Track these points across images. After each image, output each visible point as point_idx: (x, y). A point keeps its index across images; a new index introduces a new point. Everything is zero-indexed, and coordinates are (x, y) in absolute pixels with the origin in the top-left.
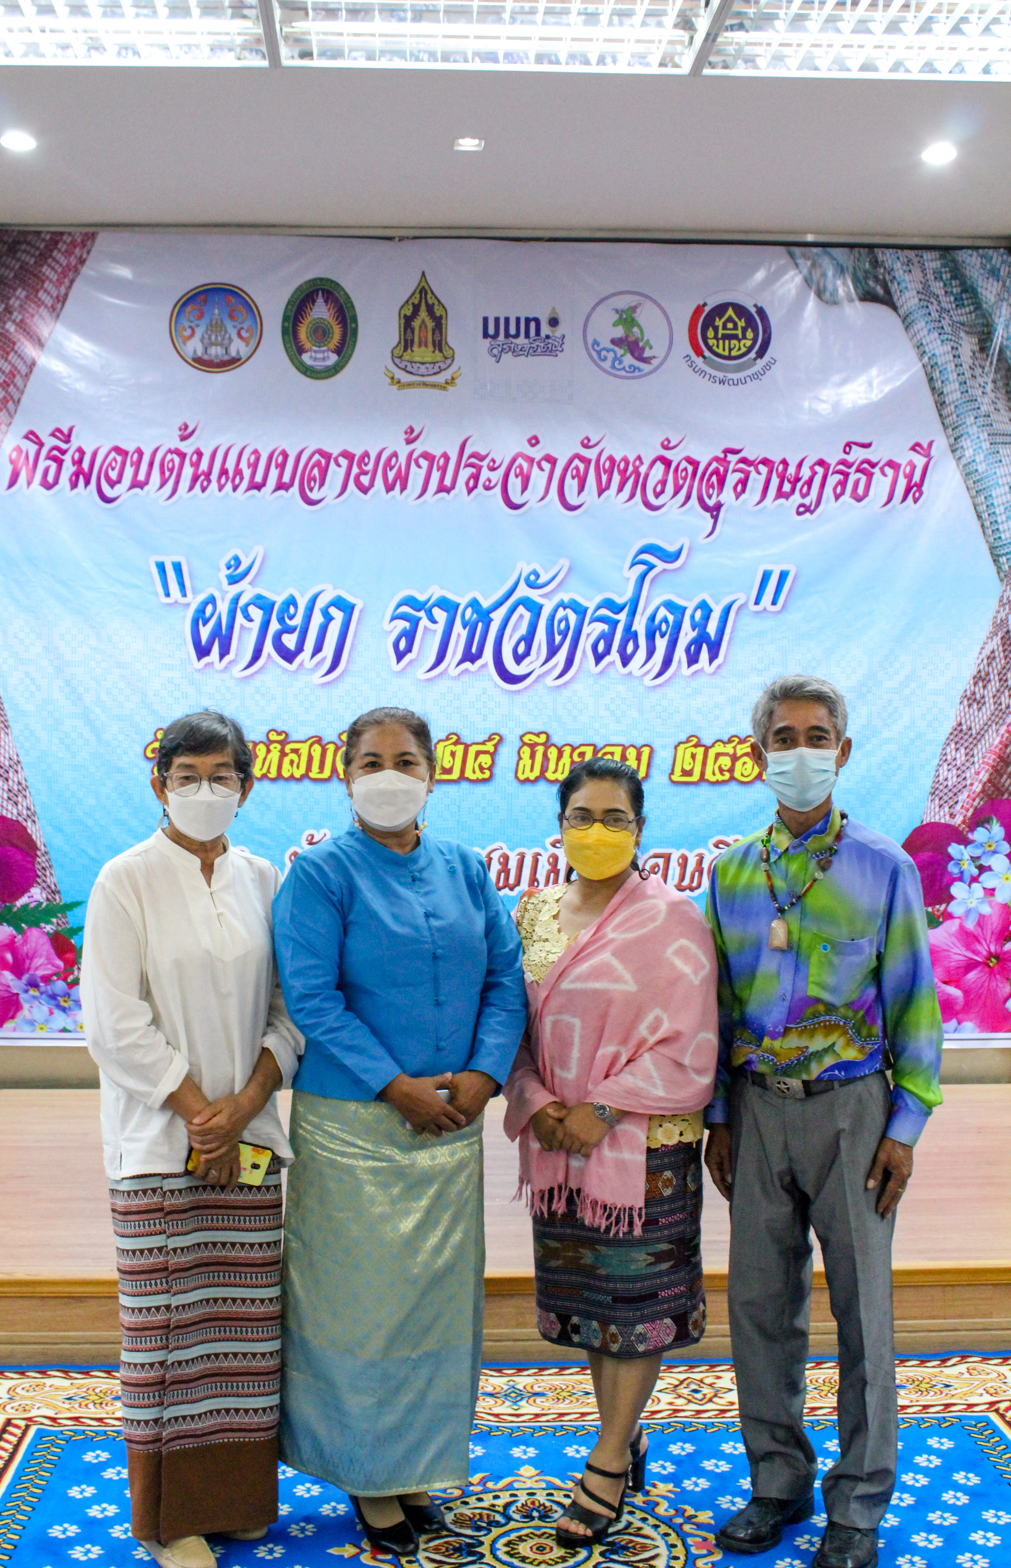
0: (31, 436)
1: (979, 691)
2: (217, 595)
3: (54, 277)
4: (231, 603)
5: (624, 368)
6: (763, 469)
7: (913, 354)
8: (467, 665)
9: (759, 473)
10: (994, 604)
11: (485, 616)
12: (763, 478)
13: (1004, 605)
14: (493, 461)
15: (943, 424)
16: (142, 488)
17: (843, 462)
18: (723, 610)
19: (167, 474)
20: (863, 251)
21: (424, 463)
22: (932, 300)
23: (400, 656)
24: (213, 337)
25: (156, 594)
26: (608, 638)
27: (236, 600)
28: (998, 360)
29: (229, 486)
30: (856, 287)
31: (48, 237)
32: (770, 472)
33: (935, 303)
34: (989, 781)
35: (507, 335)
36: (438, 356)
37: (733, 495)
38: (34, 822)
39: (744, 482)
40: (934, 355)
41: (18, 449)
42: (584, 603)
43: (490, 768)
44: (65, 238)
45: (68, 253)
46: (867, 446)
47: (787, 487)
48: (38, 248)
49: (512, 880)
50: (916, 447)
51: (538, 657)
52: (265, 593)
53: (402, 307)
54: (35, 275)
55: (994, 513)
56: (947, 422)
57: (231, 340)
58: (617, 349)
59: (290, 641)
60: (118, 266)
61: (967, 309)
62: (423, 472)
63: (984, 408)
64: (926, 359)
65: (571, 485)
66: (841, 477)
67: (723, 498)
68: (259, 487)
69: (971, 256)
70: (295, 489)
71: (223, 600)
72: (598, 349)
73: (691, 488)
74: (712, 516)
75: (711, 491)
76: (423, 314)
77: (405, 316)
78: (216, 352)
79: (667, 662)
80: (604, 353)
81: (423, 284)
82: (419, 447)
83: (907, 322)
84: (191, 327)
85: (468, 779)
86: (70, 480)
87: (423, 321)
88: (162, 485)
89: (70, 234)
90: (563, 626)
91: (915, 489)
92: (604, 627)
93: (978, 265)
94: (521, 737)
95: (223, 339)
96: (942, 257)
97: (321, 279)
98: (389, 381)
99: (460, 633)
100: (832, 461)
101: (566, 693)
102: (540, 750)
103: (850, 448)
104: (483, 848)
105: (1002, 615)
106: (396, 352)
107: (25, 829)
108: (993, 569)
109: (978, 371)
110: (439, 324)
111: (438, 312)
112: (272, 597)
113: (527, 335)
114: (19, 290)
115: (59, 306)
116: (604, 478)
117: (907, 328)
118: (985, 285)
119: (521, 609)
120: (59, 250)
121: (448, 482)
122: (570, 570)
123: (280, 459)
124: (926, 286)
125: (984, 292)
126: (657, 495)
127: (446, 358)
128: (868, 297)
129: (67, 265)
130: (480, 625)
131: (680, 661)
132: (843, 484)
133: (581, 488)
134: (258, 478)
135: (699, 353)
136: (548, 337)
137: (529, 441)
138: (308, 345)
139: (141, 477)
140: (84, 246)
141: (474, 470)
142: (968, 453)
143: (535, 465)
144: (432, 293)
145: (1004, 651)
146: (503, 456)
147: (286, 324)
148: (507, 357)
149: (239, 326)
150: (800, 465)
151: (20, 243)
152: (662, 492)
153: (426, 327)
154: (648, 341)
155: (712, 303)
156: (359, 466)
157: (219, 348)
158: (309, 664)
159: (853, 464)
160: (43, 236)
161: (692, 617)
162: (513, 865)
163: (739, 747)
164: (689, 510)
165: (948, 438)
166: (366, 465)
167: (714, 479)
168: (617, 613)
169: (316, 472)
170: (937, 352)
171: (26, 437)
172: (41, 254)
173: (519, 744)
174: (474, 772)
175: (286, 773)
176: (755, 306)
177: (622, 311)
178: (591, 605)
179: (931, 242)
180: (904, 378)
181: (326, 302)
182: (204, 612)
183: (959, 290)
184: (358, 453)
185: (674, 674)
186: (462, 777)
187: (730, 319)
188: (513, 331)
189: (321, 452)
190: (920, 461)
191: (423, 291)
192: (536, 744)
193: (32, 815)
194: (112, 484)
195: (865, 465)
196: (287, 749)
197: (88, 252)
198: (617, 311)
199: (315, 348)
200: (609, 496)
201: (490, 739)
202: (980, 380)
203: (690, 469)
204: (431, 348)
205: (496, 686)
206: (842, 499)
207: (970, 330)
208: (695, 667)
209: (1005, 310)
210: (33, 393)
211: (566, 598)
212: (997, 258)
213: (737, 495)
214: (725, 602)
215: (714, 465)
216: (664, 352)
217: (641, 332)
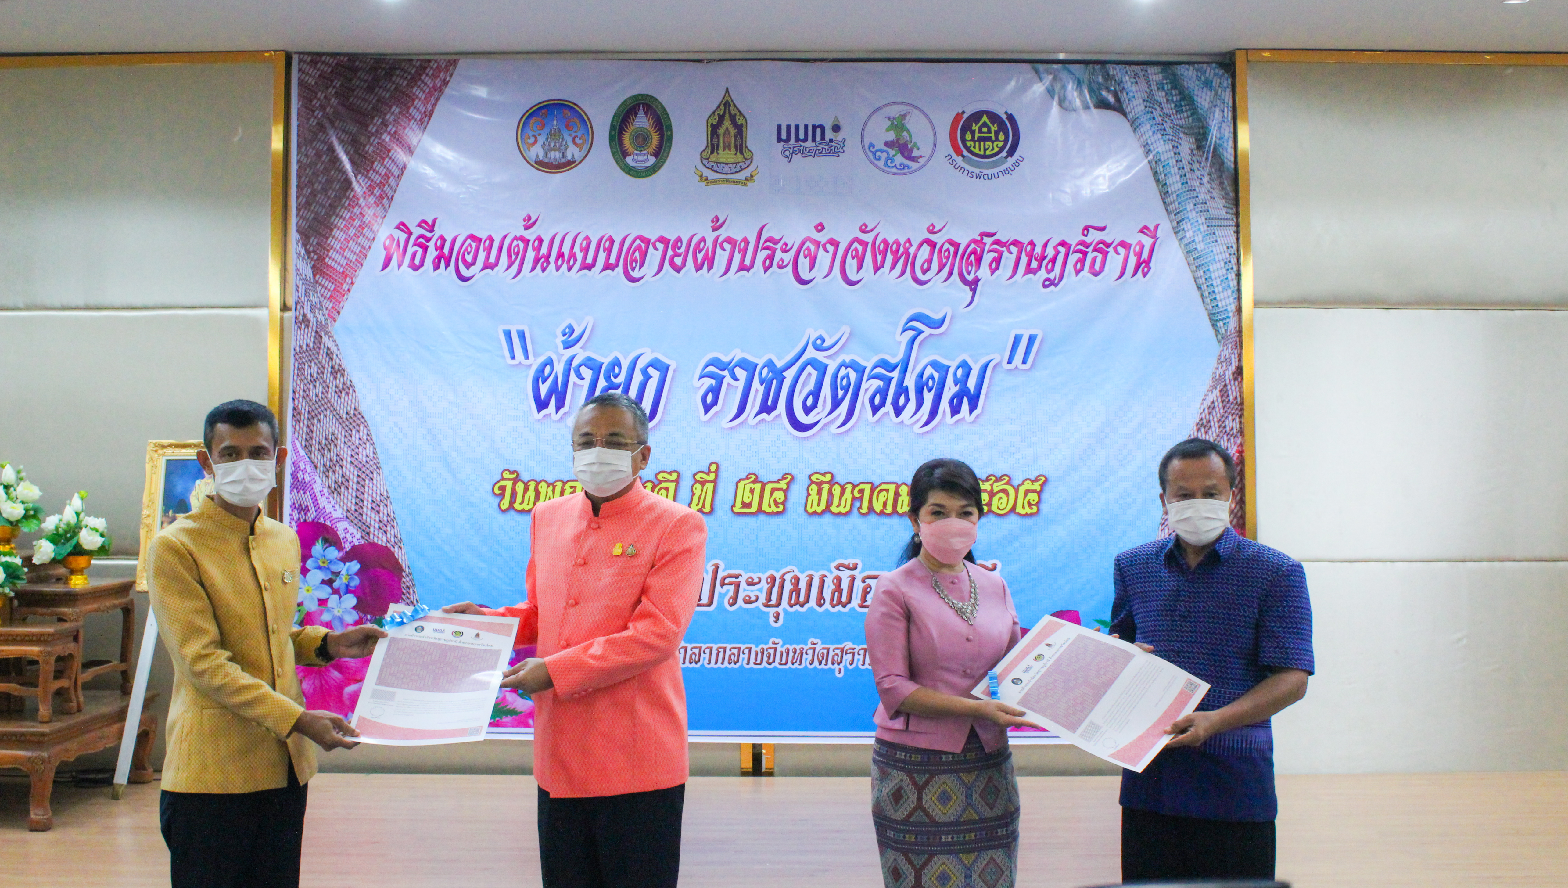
0: (402, 226)
2: (554, 358)
3: (422, 96)
4: (566, 364)
5: (895, 166)
6: (1014, 249)
7: (1141, 151)
8: (764, 415)
9: (1011, 253)
10: (1213, 362)
11: (779, 375)
12: (1013, 257)
13: (1221, 362)
14: (786, 244)
15: (1167, 210)
16: (493, 269)
17: (1082, 243)
18: (981, 368)
19: (514, 257)
20: (1097, 67)
21: (727, 246)
22: (1156, 107)
23: (707, 408)
24: (552, 144)
25: (503, 357)
26: (884, 393)
27: (570, 361)
28: (1212, 157)
29: (565, 266)
30: (1091, 97)
31: (419, 63)
32: (1020, 252)
33: (1158, 109)
35: (797, 139)
36: (739, 158)
37: (988, 272)
38: (400, 548)
39: (998, 260)
40: (1158, 153)
41: (391, 237)
42: (863, 363)
43: (783, 503)
44: (431, 64)
46: (1103, 229)
47: (1034, 264)
48: (410, 73)
49: (802, 599)
50: (1144, 230)
51: (824, 409)
52: (594, 356)
53: (710, 117)
54: (407, 95)
55: (1212, 285)
56: (1170, 208)
57: (567, 147)
58: (889, 150)
60: (477, 87)
61: (1185, 114)
62: (726, 255)
63: (1202, 197)
64: (1151, 157)
65: (852, 264)
66: (1081, 255)
67: (980, 274)
68: (589, 267)
69: (1188, 70)
70: (620, 269)
71: (559, 361)
72: (873, 150)
73: (953, 265)
74: (971, 289)
75: (970, 268)
76: (727, 123)
77: (712, 124)
78: (555, 156)
79: (934, 413)
80: (878, 154)
81: (727, 98)
82: (723, 233)
83: (1135, 125)
84: (534, 136)
85: (765, 512)
86: (434, 262)
87: (727, 128)
88: (509, 267)
89: (436, 61)
90: (845, 382)
91: (1144, 265)
92: (880, 383)
93: (1194, 76)
94: (810, 476)
95: (561, 145)
96: (1163, 71)
97: (642, 95)
98: (699, 178)
99: (758, 389)
100: (1073, 241)
101: (848, 439)
102: (826, 487)
103: (1088, 231)
104: (778, 571)
105: (1220, 371)
106: (704, 154)
107: (393, 554)
108: (1212, 332)
109: (1196, 166)
110: (740, 130)
111: (740, 121)
112: (600, 359)
113: (814, 140)
114: (394, 107)
115: (426, 119)
116: (879, 258)
117: (1134, 130)
118: (1200, 94)
119: (809, 369)
120: (427, 75)
121: (747, 262)
122: (850, 334)
123: (607, 244)
124: (1150, 95)
125: (1199, 100)
126: (924, 272)
127: (746, 159)
128: (1102, 104)
129: (433, 87)
130: (775, 381)
131: (944, 412)
132: (1082, 261)
133: (860, 268)
134: (589, 260)
135: (958, 152)
136: (831, 141)
137: (816, 227)
138: (630, 150)
139: (492, 260)
140: (448, 71)
141: (769, 252)
142: (1189, 234)
143: (821, 247)
144: (735, 106)
145: (1223, 402)
146: (794, 239)
147: (613, 133)
148: (797, 158)
149: (574, 135)
150: (1045, 246)
151: (395, 69)
152: (929, 269)
153: (729, 134)
154: (915, 142)
155: (969, 111)
156: (673, 250)
157: (557, 153)
159: (1091, 243)
160: (414, 63)
161: (955, 374)
162: (803, 585)
163: (995, 484)
164: (951, 284)
165: (1171, 221)
166: (679, 248)
167: (972, 258)
168: (891, 371)
169: (637, 254)
170: (1160, 150)
171: (398, 227)
172: (411, 78)
173: (807, 482)
174: (770, 506)
176: (1006, 113)
177: (894, 119)
178: (869, 365)
179: (1155, 59)
180: (1133, 172)
181: (646, 114)
182: (543, 371)
183: (1178, 98)
184: (672, 238)
185: (939, 423)
186: (760, 511)
187: (985, 125)
188: (802, 136)
189: (640, 237)
190: (1147, 241)
191: (727, 103)
192: (823, 483)
193: (398, 542)
194: (468, 265)
195: (1101, 245)
197: (451, 76)
198: (889, 118)
199: (636, 152)
200: (884, 273)
201: (783, 478)
202: (1198, 173)
203: (952, 249)
204: (733, 151)
205: (789, 433)
206: (1082, 273)
207: (1189, 131)
208: (957, 417)
209: (1217, 114)
210: (403, 191)
211: (847, 359)
212: (1211, 72)
213: (993, 272)
214: (983, 361)
215: (973, 246)
216: (930, 151)
217: (910, 136)
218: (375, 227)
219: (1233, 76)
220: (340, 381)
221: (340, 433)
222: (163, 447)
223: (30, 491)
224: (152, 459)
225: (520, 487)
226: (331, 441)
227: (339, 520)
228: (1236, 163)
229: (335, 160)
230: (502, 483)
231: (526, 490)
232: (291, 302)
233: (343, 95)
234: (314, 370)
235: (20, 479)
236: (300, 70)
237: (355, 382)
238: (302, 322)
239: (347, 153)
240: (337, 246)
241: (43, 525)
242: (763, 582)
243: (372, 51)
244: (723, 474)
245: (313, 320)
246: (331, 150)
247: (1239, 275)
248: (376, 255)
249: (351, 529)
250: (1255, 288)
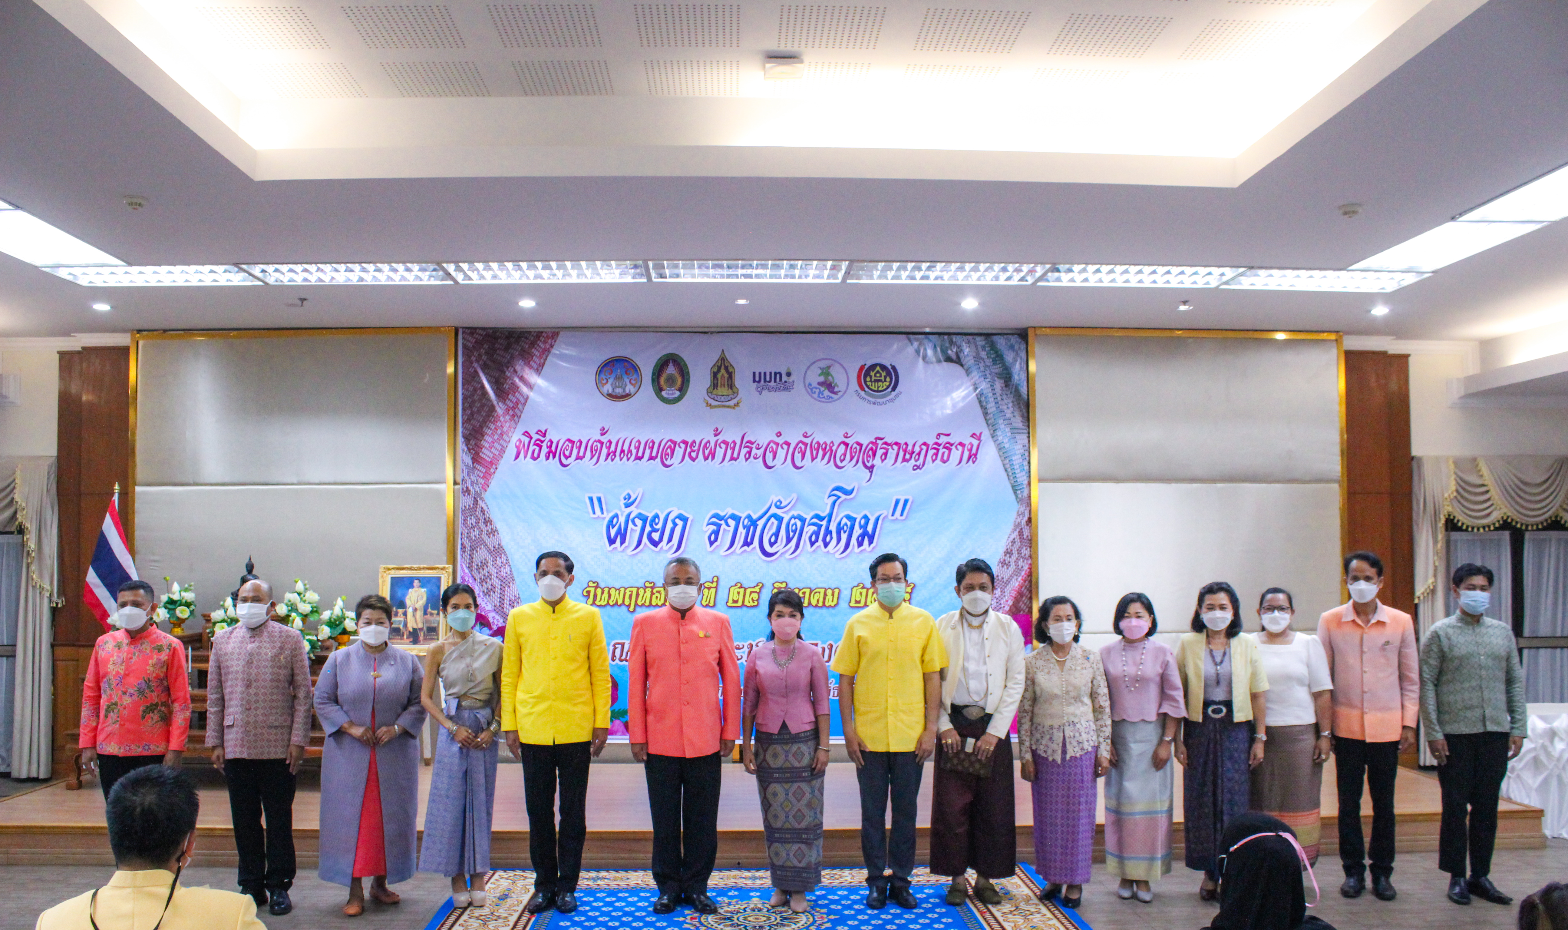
0: (526, 434)
1: (1007, 559)
2: (619, 513)
3: (537, 354)
4: (626, 517)
5: (824, 397)
6: (895, 447)
7: (971, 388)
8: (746, 548)
9: (893, 449)
10: (1014, 514)
11: (754, 523)
12: (895, 452)
13: (1019, 515)
14: (758, 444)
15: (987, 423)
16: (581, 459)
17: (936, 443)
18: (875, 519)
19: (594, 452)
20: (946, 337)
21: (723, 446)
23: (711, 543)
24: (617, 383)
25: (589, 513)
26: (817, 534)
27: (629, 515)
28: (1015, 392)
29: (625, 458)
30: (942, 354)
31: (535, 334)
32: (899, 449)
33: (982, 362)
34: (1013, 605)
35: (765, 381)
36: (730, 392)
37: (880, 460)
39: (886, 454)
40: (982, 389)
41: (520, 440)
42: (805, 516)
43: (757, 600)
44: (543, 334)
45: (545, 342)
46: (948, 435)
47: (908, 456)
48: (530, 340)
50: (973, 435)
51: (781, 543)
52: (643, 512)
53: (712, 367)
54: (529, 353)
55: (1013, 468)
56: (989, 422)
57: (626, 385)
58: (821, 387)
59: (656, 536)
60: (570, 348)
61: (998, 365)
62: (723, 451)
63: (1008, 416)
64: (977, 391)
65: (798, 456)
66: (935, 451)
67: (875, 462)
68: (640, 458)
69: (1001, 338)
70: (658, 459)
71: (622, 515)
72: (811, 387)
73: (859, 457)
74: (870, 471)
75: (869, 459)
76: (723, 371)
77: (714, 372)
78: (619, 391)
79: (847, 546)
80: (814, 389)
81: (723, 356)
82: (721, 438)
83: (968, 372)
84: (606, 379)
85: (746, 606)
86: (546, 455)
87: (723, 374)
88: (591, 458)
89: (545, 333)
90: (794, 528)
91: (973, 456)
92: (815, 528)
93: (1004, 342)
95: (622, 384)
96: (986, 339)
97: (671, 354)
98: (706, 404)
99: (742, 531)
100: (931, 443)
101: (796, 562)
103: (940, 436)
105: (1019, 520)
106: (709, 390)
108: (1013, 497)
109: (1004, 397)
110: (731, 376)
111: (731, 370)
112: (647, 514)
113: (775, 381)
114: (520, 361)
115: (540, 368)
116: (815, 453)
117: (968, 375)
118: (1007, 353)
119: (773, 519)
120: (541, 340)
121: (735, 455)
122: (797, 499)
123: (651, 444)
124: (978, 353)
125: (1007, 357)
126: (842, 461)
127: (734, 393)
128: (949, 359)
129: (545, 348)
130: (752, 527)
131: (853, 545)
132: (936, 454)
133: (803, 458)
134: (640, 454)
135: (862, 389)
136: (786, 382)
137: (777, 434)
138: (665, 387)
139: (581, 454)
140: (553, 338)
141: (748, 449)
142: (1000, 438)
143: (779, 446)
144: (727, 360)
145: (1020, 538)
146: (763, 442)
147: (654, 377)
148: (765, 392)
149: (630, 378)
150: (914, 445)
151: (522, 337)
152: (844, 459)
153: (724, 377)
154: (836, 383)
155: (868, 364)
156: (691, 448)
157: (620, 389)
158: (666, 548)
159: (942, 443)
160: (532, 333)
161: (860, 523)
164: (857, 468)
165: (989, 430)
166: (694, 447)
167: (870, 453)
168: (821, 521)
169: (669, 451)
170: (983, 387)
171: (524, 434)
172: (532, 343)
174: (749, 602)
175: (654, 603)
176: (891, 365)
177: (824, 368)
178: (808, 517)
179: (981, 331)
180: (967, 400)
181: (674, 365)
182: (612, 522)
183: (994, 355)
184: (690, 441)
185: (851, 552)
186: (743, 605)
187: (878, 372)
188: (768, 379)
189: (671, 441)
190: (975, 442)
191: (723, 359)
194: (567, 457)
195: (947, 445)
196: (655, 591)
197: (555, 342)
198: (821, 368)
199: (668, 388)
200: (817, 462)
201: (757, 585)
202: (1006, 401)
203: (858, 447)
204: (726, 388)
205: (760, 558)
206: (936, 462)
207: (1000, 376)
208: (861, 548)
209: (1017, 366)
210: (527, 412)
211: (795, 513)
212: (1014, 340)
213: (883, 461)
214: (877, 515)
215: (871, 446)
216: (845, 388)
217: (833, 377)
218: (510, 434)
219: (1027, 343)
220: (489, 527)
221: (490, 559)
222: (389, 569)
223: (313, 596)
224: (382, 577)
225: (599, 591)
226: (483, 564)
227: (490, 611)
228: (1028, 395)
229: (485, 393)
230: (588, 589)
231: (603, 592)
232: (459, 480)
233: (491, 353)
234: (474, 521)
235: (306, 590)
236: (463, 338)
237: (498, 528)
238: (467, 491)
239: (493, 389)
240: (487, 445)
241: (322, 617)
242: (746, 647)
243: (505, 326)
244: (721, 583)
245: (472, 491)
246: (483, 387)
247: (1029, 463)
248: (511, 450)
249: (497, 617)
250: (1039, 470)
